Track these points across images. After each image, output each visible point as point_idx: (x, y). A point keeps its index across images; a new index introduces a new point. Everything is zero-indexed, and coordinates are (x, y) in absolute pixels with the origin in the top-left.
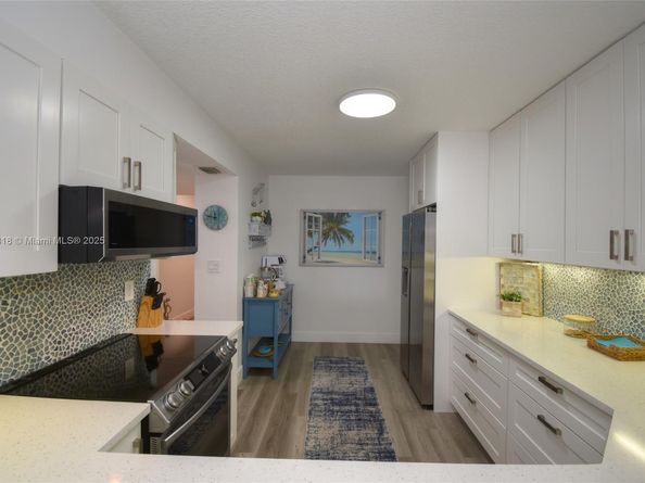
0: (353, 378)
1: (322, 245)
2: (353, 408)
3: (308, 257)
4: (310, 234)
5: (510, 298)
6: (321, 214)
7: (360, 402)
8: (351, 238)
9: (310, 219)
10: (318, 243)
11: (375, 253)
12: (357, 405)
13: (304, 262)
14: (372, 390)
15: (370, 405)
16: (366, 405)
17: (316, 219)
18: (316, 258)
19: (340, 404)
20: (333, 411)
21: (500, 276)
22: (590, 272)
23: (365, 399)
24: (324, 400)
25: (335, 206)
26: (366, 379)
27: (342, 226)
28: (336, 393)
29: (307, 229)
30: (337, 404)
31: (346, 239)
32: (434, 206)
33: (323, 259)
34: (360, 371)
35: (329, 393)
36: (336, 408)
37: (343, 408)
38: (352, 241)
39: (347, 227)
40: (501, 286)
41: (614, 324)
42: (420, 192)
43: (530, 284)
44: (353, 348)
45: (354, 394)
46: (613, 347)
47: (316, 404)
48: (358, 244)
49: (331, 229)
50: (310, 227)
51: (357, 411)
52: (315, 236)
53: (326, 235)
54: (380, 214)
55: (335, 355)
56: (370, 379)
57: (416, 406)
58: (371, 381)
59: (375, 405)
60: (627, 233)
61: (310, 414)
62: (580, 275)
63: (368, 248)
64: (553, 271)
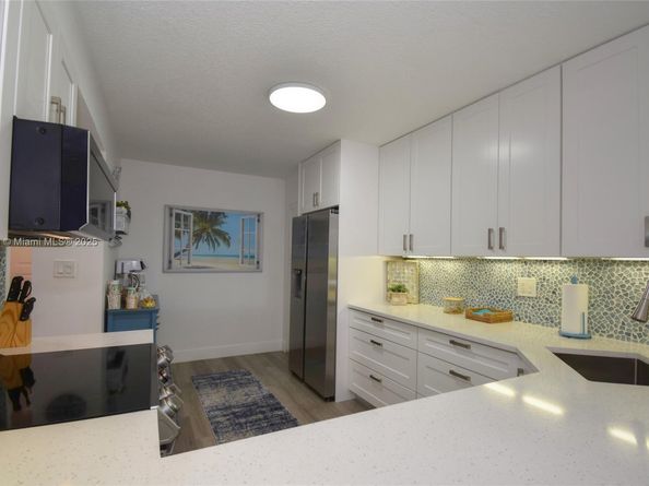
0: (246, 390)
1: (193, 248)
2: (261, 416)
3: (175, 262)
4: (178, 235)
5: (399, 289)
6: (192, 211)
7: (264, 409)
8: (227, 241)
9: (177, 217)
10: (188, 246)
11: (253, 257)
12: (263, 413)
13: (170, 268)
14: (271, 396)
15: (276, 409)
16: (272, 410)
17: (186, 218)
18: (185, 262)
19: (244, 415)
20: (240, 424)
21: (387, 273)
22: (457, 264)
23: (269, 405)
24: (225, 416)
25: (209, 204)
26: (260, 388)
27: (217, 227)
28: (234, 407)
29: (174, 229)
30: (241, 417)
31: (220, 241)
32: (337, 208)
33: (193, 264)
34: (250, 382)
35: (226, 408)
36: (243, 420)
37: (250, 419)
38: (229, 245)
39: (223, 228)
40: (387, 281)
41: (477, 300)
42: (316, 195)
43: (409, 278)
44: (230, 361)
45: (255, 404)
46: (485, 315)
47: (218, 422)
48: (235, 248)
49: (204, 230)
50: (178, 226)
51: (266, 418)
52: (185, 238)
53: (198, 237)
54: (259, 216)
55: (214, 371)
56: (265, 388)
57: (319, 401)
58: (266, 390)
59: (281, 408)
60: (501, 230)
61: (216, 432)
62: (450, 267)
63: (246, 252)
64: (427, 266)
